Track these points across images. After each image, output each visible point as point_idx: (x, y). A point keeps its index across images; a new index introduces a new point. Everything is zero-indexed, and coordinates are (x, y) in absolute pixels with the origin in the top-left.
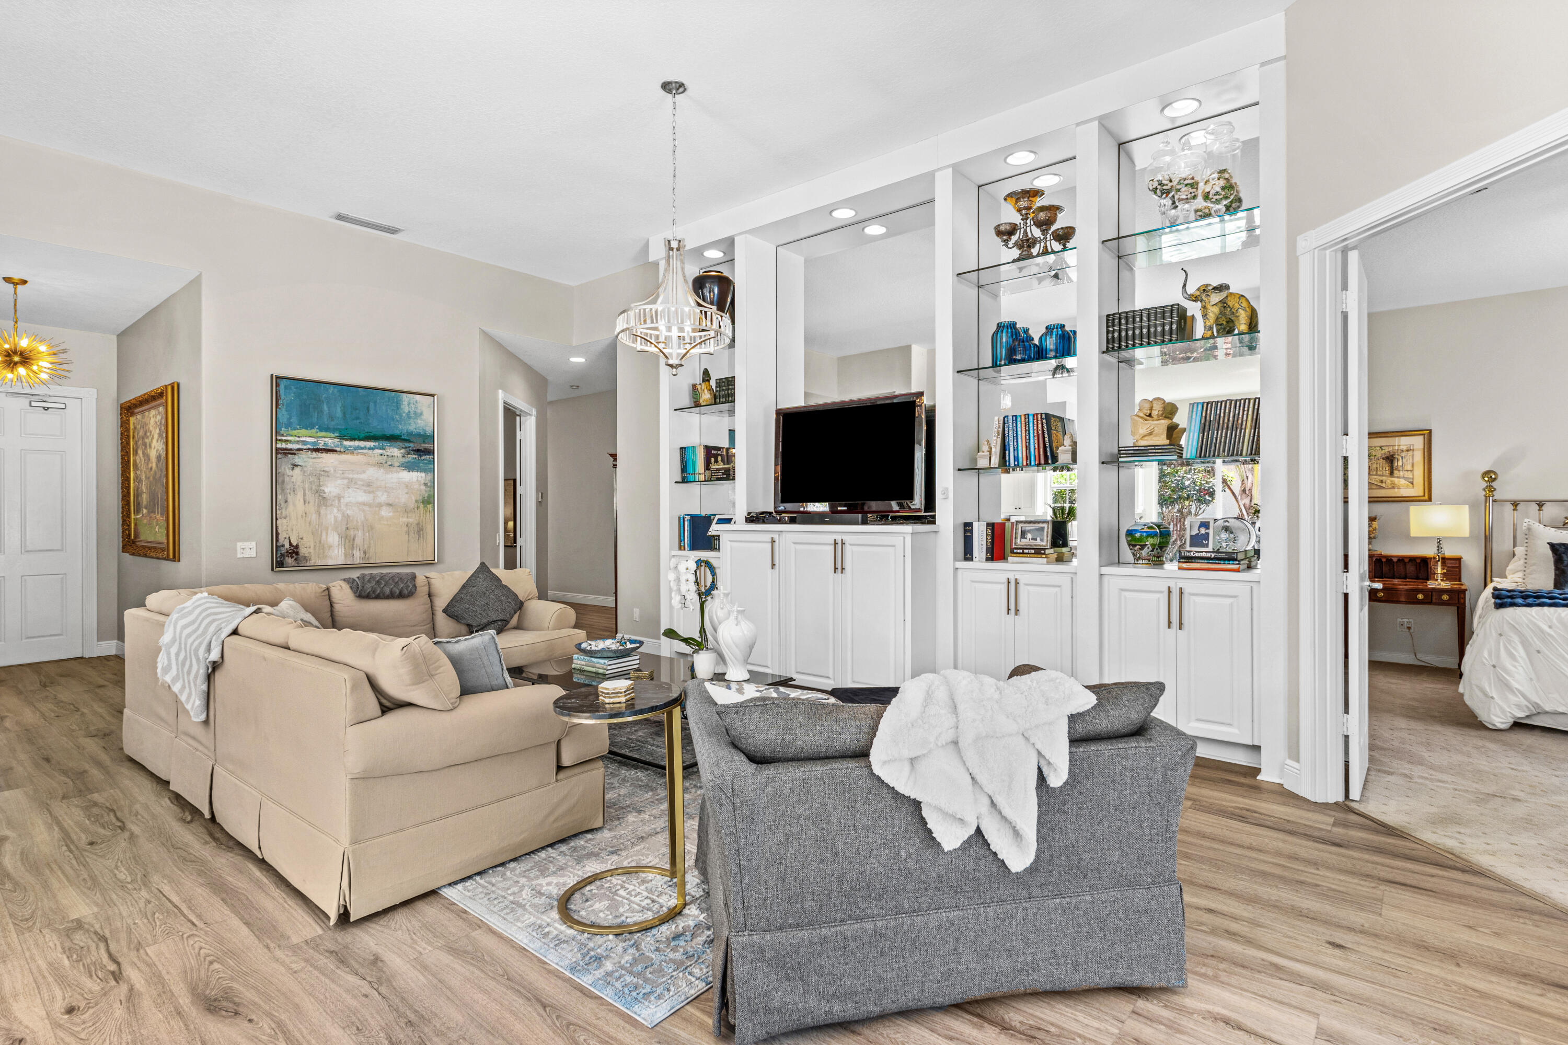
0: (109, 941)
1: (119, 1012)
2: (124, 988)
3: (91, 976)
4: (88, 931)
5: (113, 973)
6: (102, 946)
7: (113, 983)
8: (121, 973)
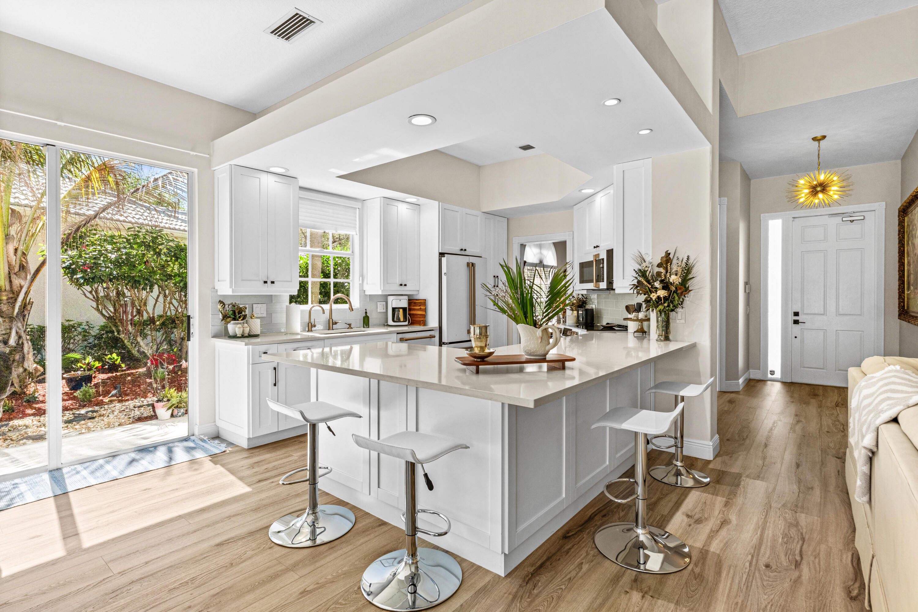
0: (805, 543)
1: (787, 585)
2: (797, 574)
3: (786, 555)
4: (799, 530)
5: (796, 561)
6: (800, 543)
7: (793, 567)
8: (800, 564)
